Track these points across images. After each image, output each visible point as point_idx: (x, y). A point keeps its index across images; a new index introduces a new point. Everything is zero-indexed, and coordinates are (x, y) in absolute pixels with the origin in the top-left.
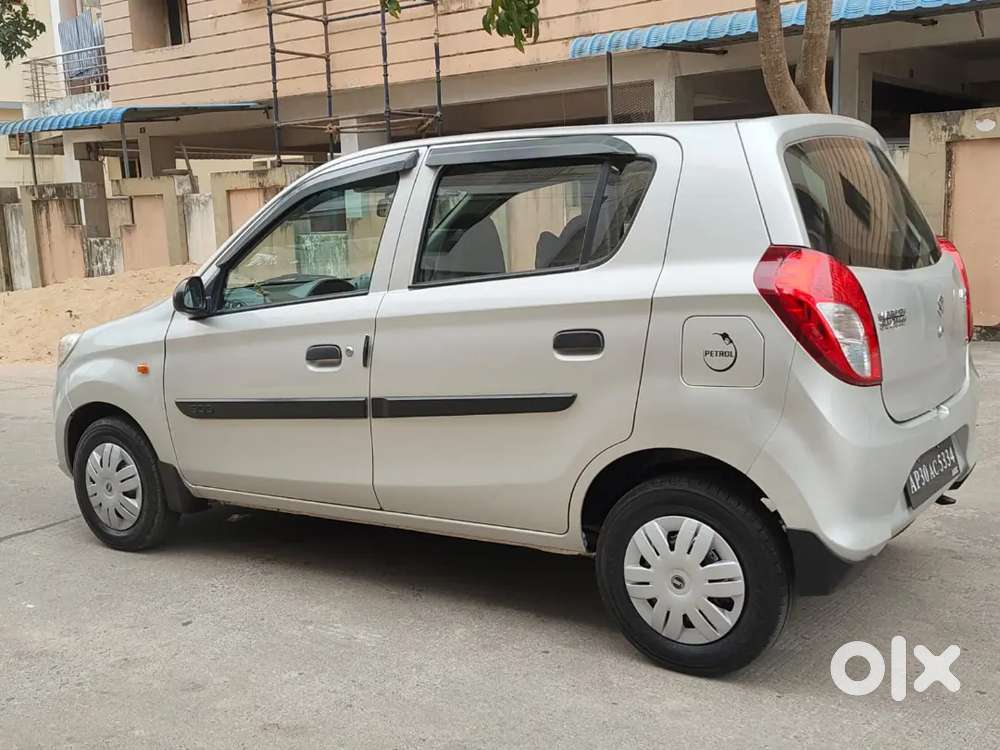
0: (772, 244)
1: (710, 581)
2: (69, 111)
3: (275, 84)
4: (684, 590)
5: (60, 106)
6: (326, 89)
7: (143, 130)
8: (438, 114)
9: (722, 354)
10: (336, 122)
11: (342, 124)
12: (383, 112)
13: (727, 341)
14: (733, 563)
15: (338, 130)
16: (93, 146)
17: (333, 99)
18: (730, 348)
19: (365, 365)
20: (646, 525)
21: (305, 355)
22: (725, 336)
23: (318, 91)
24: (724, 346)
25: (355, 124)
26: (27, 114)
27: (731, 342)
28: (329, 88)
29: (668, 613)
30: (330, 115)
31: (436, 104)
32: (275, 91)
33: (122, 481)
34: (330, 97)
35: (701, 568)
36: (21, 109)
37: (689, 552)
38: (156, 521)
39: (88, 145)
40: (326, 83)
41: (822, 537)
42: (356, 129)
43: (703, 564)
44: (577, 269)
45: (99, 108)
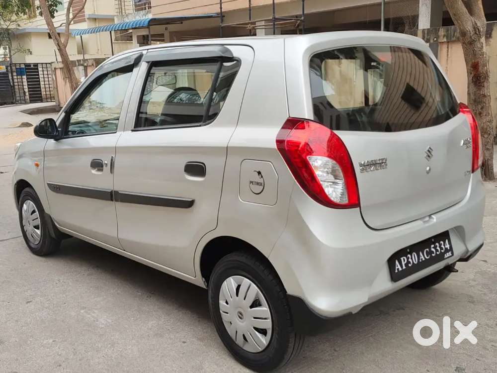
0: (289, 117)
1: (254, 318)
2: (134, 20)
3: (221, 4)
4: (244, 320)
5: (130, 17)
6: (248, 6)
7: (166, 29)
8: (303, 18)
9: (258, 184)
10: (254, 23)
11: (257, 24)
12: (271, 18)
13: (260, 176)
14: (266, 309)
15: (253, 27)
16: (146, 36)
17: (251, 11)
18: (261, 181)
19: (111, 172)
20: (227, 279)
21: (90, 165)
22: (259, 173)
23: (244, 7)
24: (257, 179)
25: (264, 24)
26: (116, 21)
27: (262, 177)
28: (250, 6)
29: (237, 332)
30: (250, 20)
31: (302, 13)
32: (221, 8)
33: (33, 220)
34: (250, 10)
35: (250, 309)
36: (114, 19)
37: (245, 299)
38: (47, 242)
39: (144, 36)
40: (248, 3)
41: (306, 302)
42: (264, 27)
43: (251, 307)
44: (200, 126)
45: (147, 18)
